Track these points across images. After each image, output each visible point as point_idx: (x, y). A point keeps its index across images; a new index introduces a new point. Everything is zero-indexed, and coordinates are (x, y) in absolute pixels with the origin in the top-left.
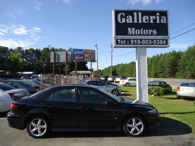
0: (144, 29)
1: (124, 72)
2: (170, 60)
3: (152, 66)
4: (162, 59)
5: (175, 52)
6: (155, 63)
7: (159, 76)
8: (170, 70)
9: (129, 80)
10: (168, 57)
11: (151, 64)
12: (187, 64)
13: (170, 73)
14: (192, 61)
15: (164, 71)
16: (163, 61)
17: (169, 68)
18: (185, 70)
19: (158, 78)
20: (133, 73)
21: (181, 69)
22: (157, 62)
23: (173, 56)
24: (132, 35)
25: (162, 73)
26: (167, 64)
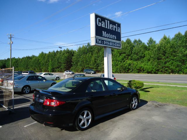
0: (110, 34)
1: (17, 67)
2: (65, 57)
3: (49, 62)
4: (58, 55)
5: (69, 50)
6: (52, 59)
7: (56, 70)
8: (65, 66)
9: (45, 74)
10: (64, 54)
11: (48, 60)
12: (79, 61)
13: (65, 68)
14: (83, 58)
15: (60, 66)
16: (59, 57)
17: (65, 63)
18: (77, 65)
19: (55, 72)
20: (29, 68)
21: (74, 65)
22: (54, 58)
23: (67, 54)
24: (104, 37)
25: (58, 68)
26: (63, 60)
